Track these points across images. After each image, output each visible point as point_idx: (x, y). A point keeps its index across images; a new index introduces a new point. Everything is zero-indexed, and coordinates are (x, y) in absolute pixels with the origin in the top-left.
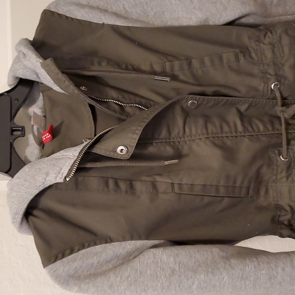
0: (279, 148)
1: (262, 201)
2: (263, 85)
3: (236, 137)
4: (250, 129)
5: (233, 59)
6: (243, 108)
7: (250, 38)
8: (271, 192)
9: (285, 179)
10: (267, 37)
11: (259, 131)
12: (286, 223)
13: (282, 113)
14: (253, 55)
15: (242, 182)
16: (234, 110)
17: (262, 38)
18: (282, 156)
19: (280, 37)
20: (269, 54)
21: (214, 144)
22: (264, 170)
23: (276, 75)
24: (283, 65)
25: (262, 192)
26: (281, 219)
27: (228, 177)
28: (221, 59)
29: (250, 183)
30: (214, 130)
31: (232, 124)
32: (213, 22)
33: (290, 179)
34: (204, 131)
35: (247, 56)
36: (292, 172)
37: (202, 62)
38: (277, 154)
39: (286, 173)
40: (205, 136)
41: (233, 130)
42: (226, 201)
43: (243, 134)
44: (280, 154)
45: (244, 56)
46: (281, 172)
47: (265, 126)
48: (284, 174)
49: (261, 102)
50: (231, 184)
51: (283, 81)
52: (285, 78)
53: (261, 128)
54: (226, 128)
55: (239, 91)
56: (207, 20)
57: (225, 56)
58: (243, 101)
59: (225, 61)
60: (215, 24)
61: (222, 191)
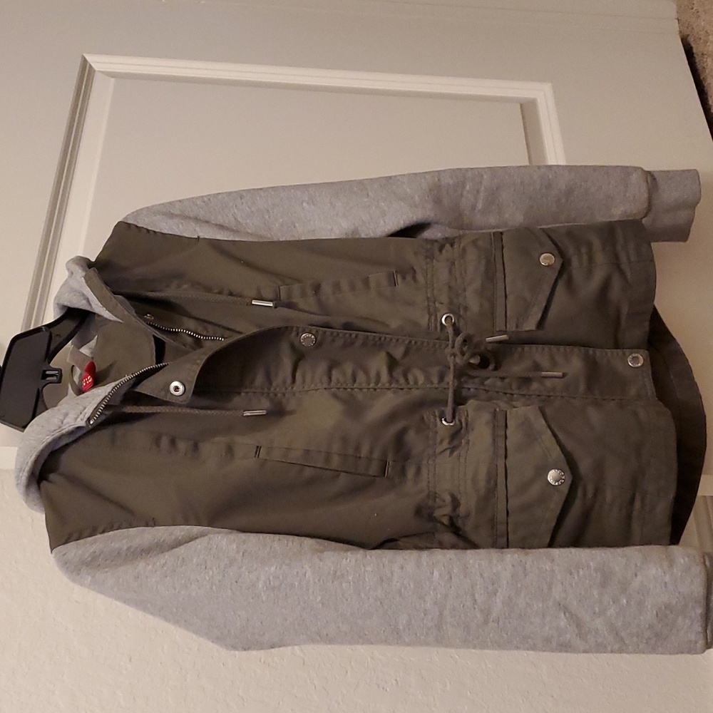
0: (443, 408)
1: (409, 486)
2: (427, 317)
3: (375, 389)
4: (402, 380)
5: (384, 282)
6: (398, 353)
7: (416, 254)
8: (424, 472)
9: (448, 452)
10: (444, 251)
11: (416, 383)
12: (445, 521)
13: (453, 357)
14: (420, 277)
15: (371, 452)
16: (383, 355)
17: (437, 253)
18: (445, 420)
19: (464, 249)
20: (443, 275)
21: (335, 396)
22: (411, 436)
23: (451, 303)
24: (465, 290)
25: (411, 472)
26: (437, 513)
27: (344, 440)
28: (366, 282)
29: (384, 454)
30: (341, 379)
31: (373, 374)
32: (367, 235)
33: (456, 453)
34: (325, 379)
35: (409, 278)
36: (461, 443)
37: (337, 287)
38: (437, 414)
39: (449, 443)
40: (325, 386)
41: (373, 380)
42: (343, 480)
43: (387, 386)
44: (442, 416)
45: (404, 278)
46: (442, 441)
47: (428, 379)
48: (445, 445)
49: (425, 344)
50: (351, 451)
51: (462, 313)
52: (466, 309)
53: (421, 379)
54: (361, 377)
55: (387, 326)
56: (355, 231)
57: (372, 278)
58: (394, 340)
59: (372, 285)
60: (369, 237)
61: (336, 461)
